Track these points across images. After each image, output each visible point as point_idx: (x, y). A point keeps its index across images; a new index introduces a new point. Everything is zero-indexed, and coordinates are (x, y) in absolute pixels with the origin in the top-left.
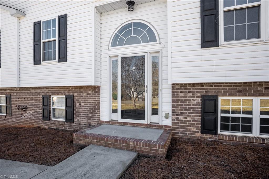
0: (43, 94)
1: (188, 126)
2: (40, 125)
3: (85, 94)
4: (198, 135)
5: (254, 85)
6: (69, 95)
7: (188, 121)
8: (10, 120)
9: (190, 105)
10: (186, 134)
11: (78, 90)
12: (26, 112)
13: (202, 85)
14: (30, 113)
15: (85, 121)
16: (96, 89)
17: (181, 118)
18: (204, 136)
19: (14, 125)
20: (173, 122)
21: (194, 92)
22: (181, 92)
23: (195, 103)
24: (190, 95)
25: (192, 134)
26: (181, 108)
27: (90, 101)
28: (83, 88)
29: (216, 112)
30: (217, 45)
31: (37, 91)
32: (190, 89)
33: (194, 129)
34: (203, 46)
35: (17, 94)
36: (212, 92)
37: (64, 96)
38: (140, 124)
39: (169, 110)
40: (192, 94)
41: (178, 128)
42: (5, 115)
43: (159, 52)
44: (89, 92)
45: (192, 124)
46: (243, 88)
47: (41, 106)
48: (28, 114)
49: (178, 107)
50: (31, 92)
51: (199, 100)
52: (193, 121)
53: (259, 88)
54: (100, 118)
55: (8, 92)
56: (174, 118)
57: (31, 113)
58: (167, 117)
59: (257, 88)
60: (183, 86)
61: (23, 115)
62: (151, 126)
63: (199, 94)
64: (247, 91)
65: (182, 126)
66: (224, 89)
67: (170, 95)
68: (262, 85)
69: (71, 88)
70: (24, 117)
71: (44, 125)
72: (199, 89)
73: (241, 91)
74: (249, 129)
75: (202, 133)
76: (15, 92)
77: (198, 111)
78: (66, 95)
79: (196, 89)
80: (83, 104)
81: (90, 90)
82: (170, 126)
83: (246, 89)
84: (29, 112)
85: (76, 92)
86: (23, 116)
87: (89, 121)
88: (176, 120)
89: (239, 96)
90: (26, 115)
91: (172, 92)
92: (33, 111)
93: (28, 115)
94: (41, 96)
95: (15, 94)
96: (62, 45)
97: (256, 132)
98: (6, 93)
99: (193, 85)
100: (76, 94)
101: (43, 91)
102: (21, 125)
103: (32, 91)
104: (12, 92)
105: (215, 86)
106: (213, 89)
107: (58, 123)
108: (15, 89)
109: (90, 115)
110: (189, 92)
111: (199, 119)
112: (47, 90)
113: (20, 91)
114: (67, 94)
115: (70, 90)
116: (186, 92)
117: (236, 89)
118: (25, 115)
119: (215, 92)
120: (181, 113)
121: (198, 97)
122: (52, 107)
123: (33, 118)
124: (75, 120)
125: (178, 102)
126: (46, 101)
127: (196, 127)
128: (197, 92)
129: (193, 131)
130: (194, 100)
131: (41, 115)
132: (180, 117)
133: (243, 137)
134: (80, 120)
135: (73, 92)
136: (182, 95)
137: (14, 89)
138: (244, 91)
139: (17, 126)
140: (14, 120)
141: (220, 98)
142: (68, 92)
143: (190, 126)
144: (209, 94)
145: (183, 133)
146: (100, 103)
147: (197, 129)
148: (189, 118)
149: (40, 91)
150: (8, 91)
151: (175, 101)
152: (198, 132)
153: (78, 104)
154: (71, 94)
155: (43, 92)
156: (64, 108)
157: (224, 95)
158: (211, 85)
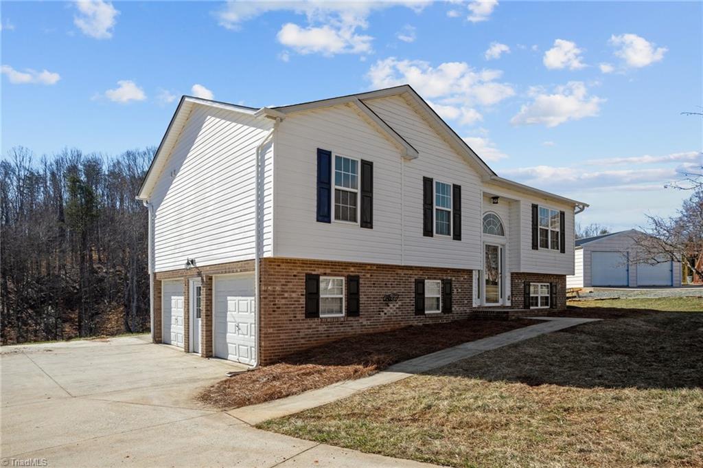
0: (416, 277)
2: (411, 323)
3: (462, 278)
6: (447, 279)
8: (355, 324)
9: (520, 289)
11: (456, 274)
12: (388, 306)
13: (524, 274)
14: (395, 308)
15: (462, 309)
16: (471, 273)
19: (365, 331)
20: (512, 302)
22: (516, 279)
23: (522, 287)
27: (465, 286)
28: (460, 271)
29: (529, 293)
31: (406, 272)
32: (520, 277)
33: (521, 306)
34: (533, 248)
35: (371, 276)
36: (528, 279)
37: (440, 281)
38: (497, 307)
39: (509, 294)
40: (521, 281)
42: (344, 315)
43: (504, 245)
44: (466, 277)
47: (414, 295)
48: (391, 308)
49: (515, 291)
50: (397, 274)
52: (521, 301)
54: (472, 304)
55: (352, 272)
57: (398, 306)
58: (509, 299)
60: (517, 275)
61: (383, 311)
62: (503, 307)
65: (517, 305)
66: (531, 277)
67: (510, 282)
68: (542, 276)
69: (449, 271)
70: (385, 314)
71: (416, 322)
72: (523, 277)
73: (536, 279)
74: (537, 304)
76: (368, 273)
77: (523, 293)
78: (443, 280)
80: (460, 290)
81: (466, 274)
82: (511, 306)
84: (394, 306)
85: (454, 276)
86: (382, 314)
87: (465, 308)
90: (388, 311)
91: (511, 279)
92: (400, 303)
93: (391, 310)
94: (413, 280)
95: (368, 275)
96: (457, 219)
97: (539, 306)
98: (346, 274)
99: (521, 274)
100: (454, 279)
101: (416, 272)
102: (380, 328)
104: (362, 272)
105: (529, 275)
107: (432, 317)
108: (369, 267)
109: (466, 302)
111: (523, 299)
112: (421, 272)
113: (377, 270)
114: (445, 278)
115: (447, 273)
118: (386, 311)
120: (516, 295)
121: (523, 283)
122: (427, 296)
123: (400, 313)
124: (453, 309)
125: (515, 287)
126: (422, 287)
127: (522, 304)
130: (521, 285)
131: (413, 308)
134: (457, 309)
135: (451, 276)
136: (517, 281)
137: (366, 267)
139: (371, 331)
140: (365, 323)
141: (530, 284)
142: (445, 276)
146: (472, 288)
149: (411, 272)
150: (352, 269)
152: (523, 308)
153: (455, 291)
154: (449, 278)
155: (415, 275)
156: (440, 296)
157: (532, 282)
158: (527, 274)
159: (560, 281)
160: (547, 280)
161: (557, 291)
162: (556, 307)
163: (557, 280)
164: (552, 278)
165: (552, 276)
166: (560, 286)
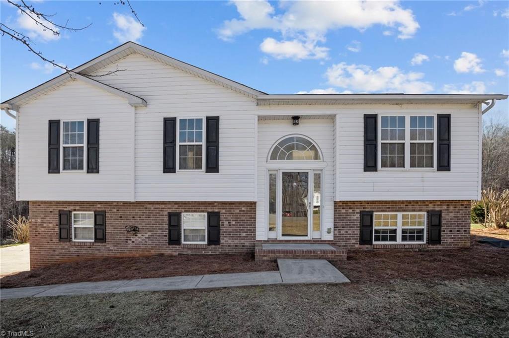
0: (170, 211)
1: (348, 239)
2: (163, 252)
3: (238, 211)
4: (357, 246)
5: (399, 203)
6: (213, 212)
7: (349, 234)
8: (102, 248)
9: (351, 220)
10: (347, 246)
11: (227, 206)
12: (136, 236)
13: (361, 202)
14: (144, 237)
15: (236, 242)
16: (252, 205)
17: (343, 232)
18: (362, 246)
19: (112, 255)
20: (335, 236)
21: (354, 208)
22: (343, 208)
23: (355, 218)
24: (351, 211)
25: (352, 246)
26: (343, 223)
27: (243, 218)
28: (234, 204)
29: (371, 225)
30: (376, 170)
31: (157, 206)
32: (351, 206)
33: (354, 241)
34: (365, 170)
35: (118, 210)
36: (368, 208)
37: (206, 214)
38: (304, 241)
39: (331, 226)
40: (353, 211)
41: (339, 241)
42: (93, 241)
43: (322, 170)
44: (243, 209)
45: (352, 237)
46: (391, 206)
47: (167, 227)
48: (140, 238)
49: (340, 223)
50: (146, 208)
51: (358, 215)
52: (353, 234)
53: (402, 206)
54: (255, 237)
55: (99, 208)
56: (336, 232)
57: (147, 236)
58: (329, 232)
59: (400, 205)
60: (345, 203)
61: (130, 239)
62: (314, 241)
63: (358, 211)
64: (394, 208)
65: (343, 239)
66: (378, 206)
67: (332, 212)
68: (404, 203)
69: (216, 204)
70: (133, 242)
71: (170, 250)
72: (358, 206)
73: (389, 208)
74: (394, 238)
75: (360, 244)
76: (114, 208)
77: (357, 225)
78: (208, 213)
79: (356, 206)
80: (234, 223)
81: (244, 206)
82: (333, 241)
83: (393, 206)
84: (143, 235)
85: (223, 209)
86: (130, 242)
87: (243, 241)
88: (339, 234)
90: (136, 240)
91: (335, 208)
92: (150, 233)
93: (140, 239)
94: (166, 213)
95: (115, 210)
96: (212, 152)
97: (399, 241)
98: (94, 209)
99: (354, 202)
100: (223, 211)
101: (169, 206)
102: (127, 254)
103: (149, 206)
104: (108, 208)
105: (371, 203)
106: (369, 206)
108: (115, 204)
109: (244, 234)
110: (350, 208)
111: (358, 232)
112: (176, 206)
113: (124, 206)
114: (210, 211)
115: (215, 206)
116: (347, 208)
117: (386, 206)
118: (133, 240)
119: (371, 208)
120: (343, 227)
121: (357, 213)
122: (183, 228)
123: (150, 242)
124: (222, 241)
125: (340, 218)
126: (176, 220)
127: (355, 239)
128: (357, 208)
129: (353, 243)
130: (354, 215)
131: (167, 238)
132: (342, 231)
133: (391, 245)
134: (229, 241)
135: (219, 209)
136: (344, 211)
137: (112, 204)
138: (392, 208)
139: (118, 255)
140: (112, 248)
141: (375, 213)
142: (212, 209)
143: (350, 239)
144: (367, 210)
145: (344, 246)
146: (255, 221)
147: (356, 241)
148: (350, 232)
149: (163, 206)
150: (99, 206)
151: (337, 217)
152: (357, 244)
153: (226, 223)
154: (216, 211)
155: (168, 208)
156: (206, 228)
157: (377, 211)
158: (368, 202)
159: (451, 208)
160: (417, 207)
161: (443, 222)
162: (440, 243)
163: (445, 207)
164: (431, 205)
165: (431, 202)
166: (452, 215)
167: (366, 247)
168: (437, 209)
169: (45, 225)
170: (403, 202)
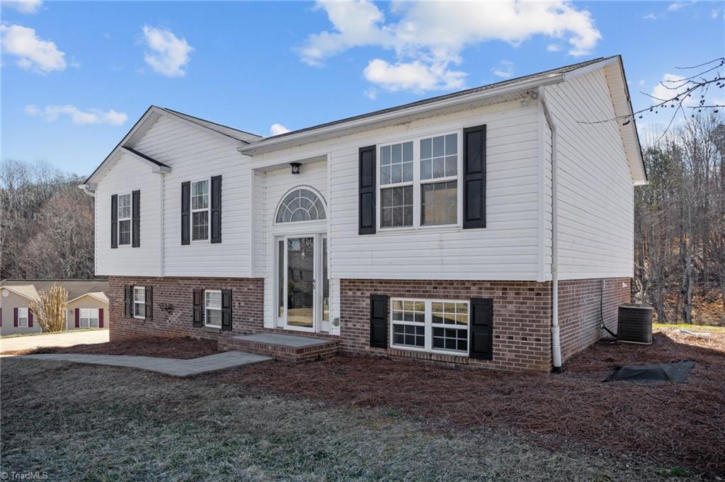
0: (194, 287)
1: (357, 336)
2: (190, 334)
3: (246, 289)
4: (367, 348)
5: (424, 283)
6: (226, 290)
7: (357, 329)
8: (150, 326)
9: (359, 308)
10: (355, 347)
11: (237, 283)
12: (172, 314)
13: (371, 281)
14: (177, 317)
15: (245, 328)
16: (259, 282)
17: (350, 325)
18: (373, 349)
19: (156, 334)
20: (342, 330)
21: (363, 290)
22: (350, 290)
23: (364, 304)
24: (359, 294)
25: (361, 347)
26: (350, 311)
27: (251, 299)
28: (243, 281)
29: (387, 318)
30: (374, 232)
31: (186, 282)
32: (359, 286)
33: (363, 340)
34: (361, 233)
35: (160, 286)
36: (381, 290)
37: (220, 291)
38: (307, 333)
39: (338, 315)
40: (362, 293)
41: (346, 339)
42: (144, 318)
43: (326, 234)
44: (251, 287)
45: (361, 333)
46: (412, 287)
47: (192, 305)
49: (347, 311)
50: (178, 284)
51: (368, 301)
52: (362, 330)
53: (429, 288)
54: (263, 323)
55: (149, 284)
56: (343, 325)
57: (179, 315)
58: (336, 324)
59: (426, 288)
60: (352, 282)
61: (168, 319)
62: (319, 335)
63: (368, 294)
64: (416, 291)
65: (351, 336)
66: (393, 287)
67: (338, 294)
68: (431, 284)
69: (229, 280)
70: (170, 321)
71: (195, 334)
72: (368, 286)
73: (409, 291)
75: (371, 346)
76: (158, 284)
77: (367, 315)
78: (222, 290)
79: (366, 286)
80: (243, 304)
81: (251, 284)
82: (338, 336)
83: (415, 287)
84: (176, 315)
85: (234, 286)
86: (168, 321)
87: (250, 328)
88: (346, 328)
89: (409, 297)
90: (172, 319)
91: (341, 289)
92: (181, 313)
94: (192, 291)
95: (158, 286)
97: (428, 347)
98: (145, 285)
99: (362, 281)
100: (234, 289)
101: (194, 282)
102: (166, 334)
103: (180, 282)
104: (154, 284)
105: (385, 283)
106: (383, 287)
107: (212, 331)
108: (158, 279)
109: (251, 319)
110: (358, 290)
111: (367, 327)
112: (199, 282)
114: (224, 288)
115: (228, 283)
116: (354, 289)
117: (405, 287)
118: (170, 319)
119: (384, 290)
120: (350, 318)
121: (367, 297)
122: (206, 308)
123: (181, 323)
124: (234, 326)
125: (346, 304)
126: (199, 298)
127: (365, 337)
128: (367, 290)
129: (363, 344)
130: (363, 301)
131: (192, 319)
132: (349, 323)
133: (411, 352)
134: (240, 327)
135: (231, 286)
136: (350, 293)
137: (156, 278)
138: (414, 291)
139: (160, 335)
140: (156, 326)
141: (392, 299)
142: (225, 286)
143: (359, 336)
144: (379, 293)
145: (353, 346)
146: (263, 302)
147: (366, 341)
148: (358, 326)
149: (190, 282)
150: (148, 281)
151: (345, 302)
152: (367, 345)
153: (237, 304)
154: (229, 288)
155: (194, 285)
156: (221, 309)
157: (395, 296)
158: (381, 282)
159: (511, 294)
160: (452, 291)
161: (496, 320)
162: (490, 359)
163: (499, 293)
164: (474, 288)
165: (474, 283)
166: (510, 307)
167: (379, 351)
168: (485, 295)
169: (117, 300)
170: (429, 282)
